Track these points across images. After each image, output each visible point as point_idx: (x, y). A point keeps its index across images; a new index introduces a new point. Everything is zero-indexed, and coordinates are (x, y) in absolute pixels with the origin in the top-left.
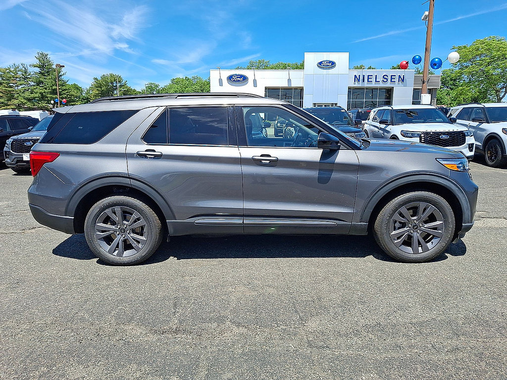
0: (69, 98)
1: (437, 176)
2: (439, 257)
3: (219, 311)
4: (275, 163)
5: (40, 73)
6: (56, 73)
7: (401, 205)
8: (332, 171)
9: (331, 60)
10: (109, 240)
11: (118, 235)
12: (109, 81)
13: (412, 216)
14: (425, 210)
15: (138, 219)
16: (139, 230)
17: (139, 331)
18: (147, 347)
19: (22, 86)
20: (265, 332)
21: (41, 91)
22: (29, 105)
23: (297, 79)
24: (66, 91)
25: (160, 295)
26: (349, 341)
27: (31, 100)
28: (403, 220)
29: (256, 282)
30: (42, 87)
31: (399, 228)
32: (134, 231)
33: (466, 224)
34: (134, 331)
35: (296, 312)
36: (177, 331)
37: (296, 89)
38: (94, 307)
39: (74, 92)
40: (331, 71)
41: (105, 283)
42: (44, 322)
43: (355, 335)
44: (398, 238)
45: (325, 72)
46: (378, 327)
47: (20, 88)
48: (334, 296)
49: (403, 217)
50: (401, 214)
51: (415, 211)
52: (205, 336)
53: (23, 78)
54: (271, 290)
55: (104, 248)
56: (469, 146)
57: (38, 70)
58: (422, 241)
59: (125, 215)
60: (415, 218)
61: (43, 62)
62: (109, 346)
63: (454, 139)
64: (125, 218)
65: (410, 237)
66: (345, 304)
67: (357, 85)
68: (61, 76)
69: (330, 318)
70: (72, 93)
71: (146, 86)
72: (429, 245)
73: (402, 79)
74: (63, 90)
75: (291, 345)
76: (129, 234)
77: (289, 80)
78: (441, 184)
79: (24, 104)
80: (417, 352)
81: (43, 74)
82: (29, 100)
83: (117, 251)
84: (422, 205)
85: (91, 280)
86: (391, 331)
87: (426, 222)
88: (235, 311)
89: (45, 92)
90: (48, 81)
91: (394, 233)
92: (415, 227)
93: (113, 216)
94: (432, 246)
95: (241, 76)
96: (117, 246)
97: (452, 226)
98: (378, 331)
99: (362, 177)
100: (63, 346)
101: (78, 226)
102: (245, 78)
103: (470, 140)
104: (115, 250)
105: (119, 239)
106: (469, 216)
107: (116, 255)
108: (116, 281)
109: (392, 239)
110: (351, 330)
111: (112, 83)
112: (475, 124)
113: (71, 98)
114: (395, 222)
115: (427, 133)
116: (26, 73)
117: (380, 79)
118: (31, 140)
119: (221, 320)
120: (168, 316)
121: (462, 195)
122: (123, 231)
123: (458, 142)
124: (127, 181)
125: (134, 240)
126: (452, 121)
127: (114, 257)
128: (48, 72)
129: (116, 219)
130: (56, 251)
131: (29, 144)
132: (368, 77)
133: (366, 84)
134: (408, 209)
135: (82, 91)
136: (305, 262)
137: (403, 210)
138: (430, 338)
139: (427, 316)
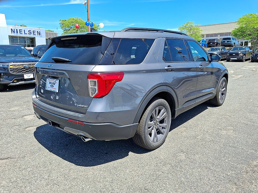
58: (222, 96)
67: (13, 34)
73: (39, 33)
117: (27, 32)
122: (156, 124)
125: (162, 127)
127: (155, 143)
132: (20, 30)
133: (19, 35)
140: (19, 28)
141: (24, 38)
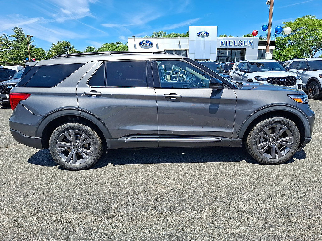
0: (36, 57)
1: (289, 107)
2: (289, 160)
3: (145, 202)
4: (180, 99)
5: (17, 41)
6: (27, 41)
7: (265, 126)
8: (219, 104)
9: (206, 31)
10: (66, 153)
11: (73, 149)
12: (62, 46)
13: (272, 133)
14: (280, 129)
15: (86, 139)
16: (87, 146)
17: (90, 218)
18: (96, 230)
19: (5, 50)
20: (178, 217)
21: (17, 53)
22: (10, 62)
23: (184, 44)
24: (35, 53)
25: (103, 191)
26: (236, 222)
27: (11, 58)
28: (266, 136)
29: (168, 180)
30: (19, 50)
31: (263, 142)
32: (83, 147)
33: (307, 139)
34: (87, 218)
35: (198, 201)
36: (116, 218)
37: (183, 50)
38: (57, 201)
39: (40, 53)
40: (206, 39)
41: (64, 183)
42: (22, 213)
43: (241, 218)
44: (262, 149)
45: (202, 39)
46: (255, 212)
47: (4, 51)
48: (222, 189)
49: (266, 134)
50: (264, 133)
51: (273, 130)
52: (136, 221)
53: (5, 44)
54: (179, 186)
55: (63, 159)
56: (298, 86)
57: (15, 39)
58: (278, 150)
59: (77, 136)
60: (274, 135)
61: (18, 33)
62: (69, 230)
63: (289, 81)
64: (77, 138)
65: (270, 148)
66: (231, 195)
67: (222, 47)
68: (30, 43)
69: (222, 206)
70: (39, 54)
71: (87, 49)
72: (283, 152)
73: (251, 44)
74: (32, 52)
75: (197, 226)
76: (80, 148)
77: (179, 45)
78: (291, 112)
79: (7, 61)
80: (284, 230)
81: (19, 42)
82: (10, 59)
83: (72, 160)
84: (278, 126)
85: (55, 181)
86: (264, 214)
87: (281, 137)
88: (156, 201)
89: (20, 54)
90: (22, 46)
91: (259, 145)
92: (274, 141)
93: (68, 137)
94: (285, 153)
95: (148, 42)
96: (72, 157)
97: (298, 140)
98: (255, 214)
99: (238, 108)
100: (37, 231)
101: (45, 143)
102: (151, 43)
103: (299, 82)
104: (71, 160)
105: (73, 152)
106: (309, 133)
107: (71, 163)
108: (72, 181)
109: (258, 149)
110: (237, 214)
111: (64, 47)
112: (301, 71)
113: (37, 57)
114: (260, 138)
115: (272, 78)
116: (7, 41)
117: (237, 43)
118: (12, 85)
119: (146, 209)
120: (109, 207)
121: (305, 119)
122: (76, 147)
123: (291, 83)
124: (78, 113)
125: (84, 152)
126: (287, 70)
127: (70, 164)
128: (22, 40)
129: (71, 138)
130: (30, 161)
131: (9, 87)
132: (230, 42)
133: (228, 47)
134: (269, 129)
135: (45, 53)
136: (200, 166)
137: (266, 130)
138: (292, 219)
139: (287, 203)
140: (228, 39)
141: (232, 50)
